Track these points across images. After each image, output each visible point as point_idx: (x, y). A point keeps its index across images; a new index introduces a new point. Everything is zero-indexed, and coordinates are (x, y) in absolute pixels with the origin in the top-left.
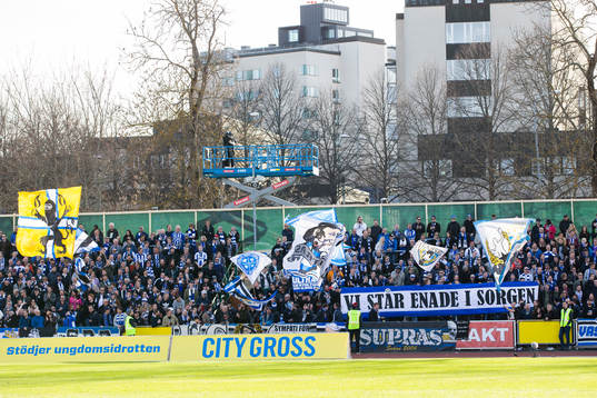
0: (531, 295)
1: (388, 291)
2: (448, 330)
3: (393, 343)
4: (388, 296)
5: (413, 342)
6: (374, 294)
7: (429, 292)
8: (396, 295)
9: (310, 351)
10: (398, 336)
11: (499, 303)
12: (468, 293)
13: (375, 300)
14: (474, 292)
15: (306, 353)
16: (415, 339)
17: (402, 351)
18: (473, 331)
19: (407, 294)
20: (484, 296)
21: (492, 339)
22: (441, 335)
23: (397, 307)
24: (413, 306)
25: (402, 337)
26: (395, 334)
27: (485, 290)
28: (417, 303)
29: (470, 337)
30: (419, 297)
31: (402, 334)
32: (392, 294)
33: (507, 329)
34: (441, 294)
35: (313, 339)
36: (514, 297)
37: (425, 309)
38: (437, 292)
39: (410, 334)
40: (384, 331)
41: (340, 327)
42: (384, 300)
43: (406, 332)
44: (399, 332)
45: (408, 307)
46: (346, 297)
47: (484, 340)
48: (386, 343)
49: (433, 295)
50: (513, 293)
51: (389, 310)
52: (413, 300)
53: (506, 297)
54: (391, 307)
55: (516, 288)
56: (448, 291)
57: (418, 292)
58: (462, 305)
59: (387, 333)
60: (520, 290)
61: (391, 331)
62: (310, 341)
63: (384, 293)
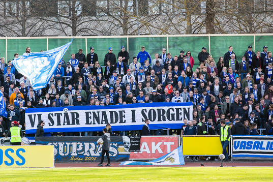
0: (186, 113)
1: (66, 110)
2: (123, 143)
3: (76, 154)
4: (66, 115)
5: (93, 154)
6: (54, 113)
7: (101, 111)
8: (73, 114)
9: (21, 161)
10: (80, 148)
11: (159, 120)
12: (133, 112)
13: (55, 118)
14: (138, 110)
15: (17, 163)
16: (95, 151)
17: (84, 161)
18: (144, 144)
19: (82, 113)
20: (147, 114)
21: (160, 151)
22: (117, 148)
23: (73, 123)
24: (87, 123)
25: (83, 150)
26: (78, 147)
27: (148, 109)
28: (90, 120)
29: (142, 149)
30: (92, 115)
31: (84, 147)
32: (69, 112)
33: (173, 143)
34: (111, 113)
35: (24, 151)
36: (173, 115)
37: (97, 125)
38: (108, 111)
39: (90, 146)
40: (68, 144)
41: (31, 141)
42: (62, 118)
43: (87, 145)
44: (81, 145)
45: (83, 124)
46: (30, 116)
47: (153, 152)
48: (70, 154)
49: (104, 113)
50: (171, 112)
51: (66, 126)
52: (88, 118)
53: (165, 115)
54: (69, 124)
55: (174, 108)
56: (117, 110)
57: (92, 111)
58: (128, 122)
59: (71, 146)
60: (177, 110)
61: (74, 144)
62: (21, 153)
63: (63, 112)
